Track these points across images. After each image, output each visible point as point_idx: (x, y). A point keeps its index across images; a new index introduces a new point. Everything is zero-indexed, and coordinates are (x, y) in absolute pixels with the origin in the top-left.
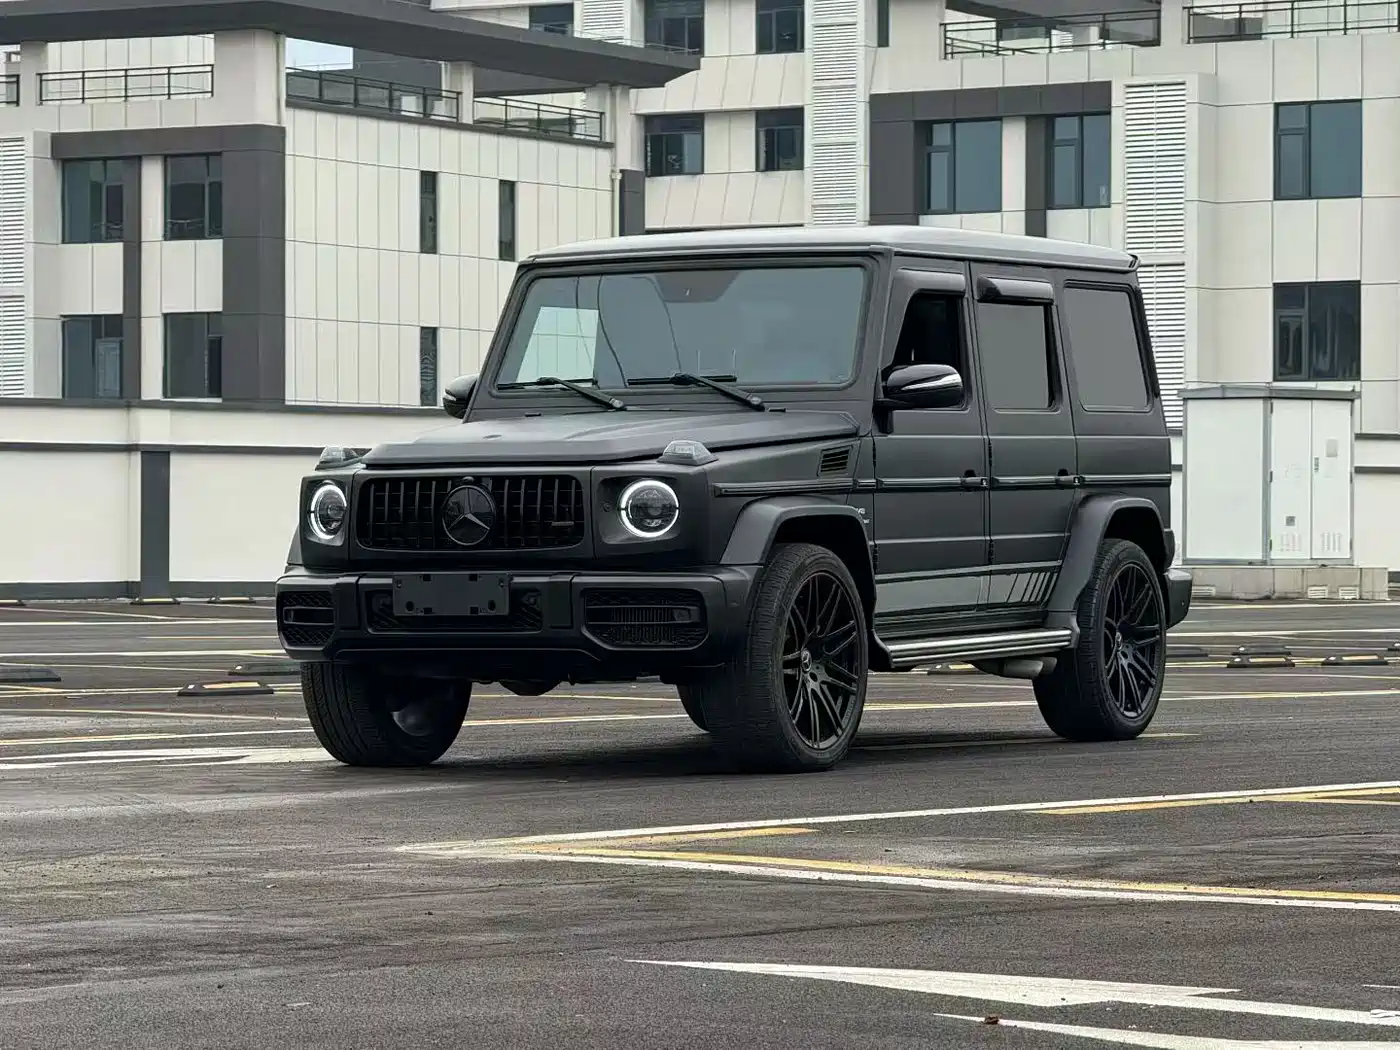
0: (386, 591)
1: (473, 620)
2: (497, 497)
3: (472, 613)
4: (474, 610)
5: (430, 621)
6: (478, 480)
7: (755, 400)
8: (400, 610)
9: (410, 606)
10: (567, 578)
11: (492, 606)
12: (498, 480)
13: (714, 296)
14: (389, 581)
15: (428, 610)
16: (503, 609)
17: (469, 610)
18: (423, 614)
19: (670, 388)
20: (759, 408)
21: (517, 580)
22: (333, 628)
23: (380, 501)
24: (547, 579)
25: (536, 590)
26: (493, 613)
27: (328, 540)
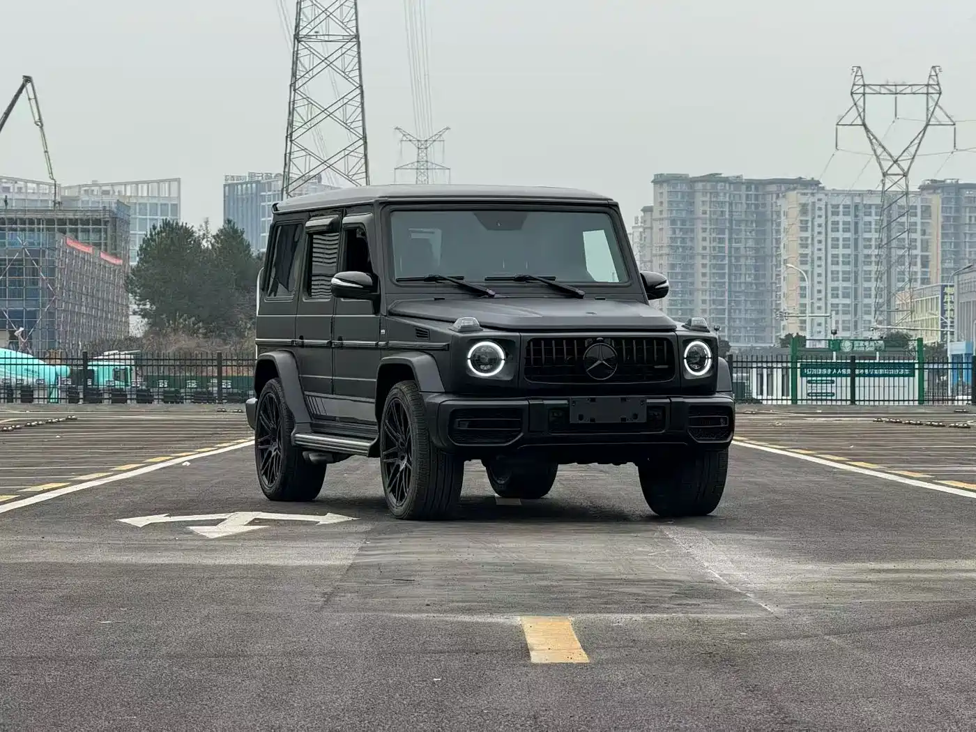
0: (565, 410)
1: (623, 426)
2: (619, 351)
3: (622, 421)
4: (623, 419)
5: (594, 426)
7: (581, 292)
8: (574, 420)
9: (581, 417)
10: (681, 400)
11: (636, 416)
14: (566, 402)
15: (593, 420)
16: (642, 419)
17: (620, 420)
18: (589, 422)
21: (648, 401)
22: (520, 432)
23: (538, 352)
24: (668, 400)
25: (661, 407)
26: (636, 421)
27: (489, 377)
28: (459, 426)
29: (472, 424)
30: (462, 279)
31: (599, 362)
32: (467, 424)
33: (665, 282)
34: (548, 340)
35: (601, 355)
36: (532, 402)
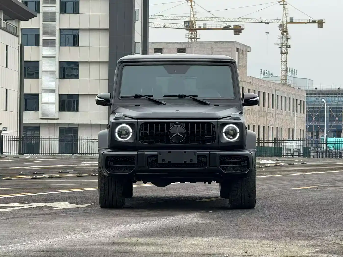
0: (156, 156)
1: (185, 165)
2: (187, 129)
3: (184, 162)
4: (185, 162)
5: (170, 164)
6: (180, 123)
7: (208, 102)
8: (160, 161)
9: (164, 160)
10: (215, 153)
11: (191, 160)
12: (187, 124)
13: (184, 72)
14: (156, 153)
15: (169, 162)
16: (195, 161)
18: (167, 163)
19: (177, 98)
20: (208, 105)
21: (198, 153)
22: (134, 167)
23: (146, 129)
24: (209, 153)
25: (205, 156)
26: (192, 162)
27: (125, 141)
28: (110, 164)
29: (115, 163)
30: (153, 97)
31: (176, 134)
32: (113, 163)
33: (256, 97)
34: (152, 124)
35: (177, 131)
36: (139, 153)
